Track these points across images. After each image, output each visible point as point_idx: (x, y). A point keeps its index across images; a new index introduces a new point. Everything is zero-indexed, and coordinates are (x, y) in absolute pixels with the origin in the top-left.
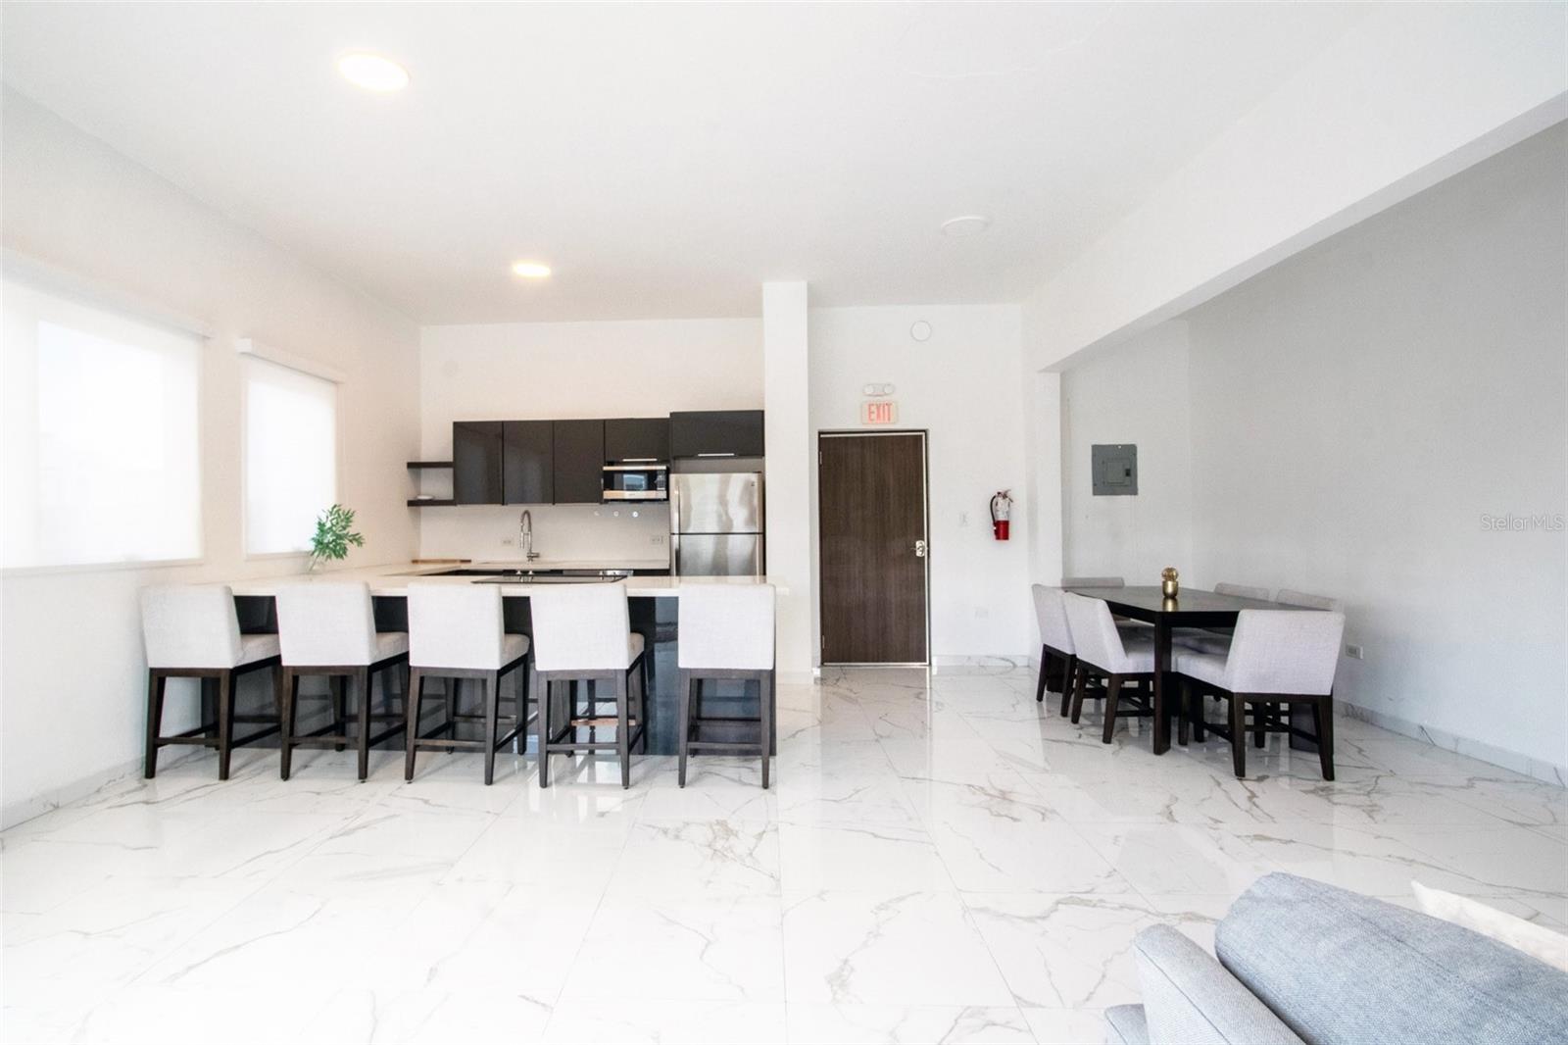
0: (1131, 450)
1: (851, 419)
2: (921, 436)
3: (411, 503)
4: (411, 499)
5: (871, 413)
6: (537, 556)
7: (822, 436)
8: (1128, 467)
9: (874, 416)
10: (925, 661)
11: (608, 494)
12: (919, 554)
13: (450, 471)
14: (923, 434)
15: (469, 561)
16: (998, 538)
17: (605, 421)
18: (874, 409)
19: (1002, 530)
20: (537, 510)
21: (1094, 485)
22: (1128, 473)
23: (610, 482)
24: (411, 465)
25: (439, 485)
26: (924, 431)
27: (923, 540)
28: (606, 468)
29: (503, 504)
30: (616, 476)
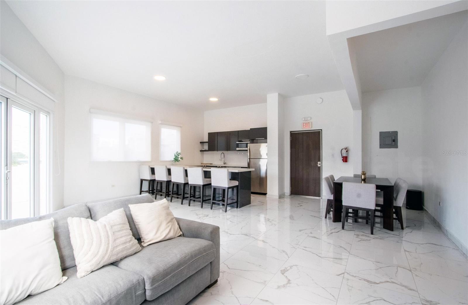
0: (395, 133)
1: (299, 127)
2: (320, 131)
3: (201, 151)
4: (201, 150)
5: (304, 125)
6: (225, 163)
7: (292, 132)
8: (394, 139)
9: (304, 126)
10: (320, 197)
11: (237, 149)
12: (319, 166)
13: (207, 144)
14: (321, 131)
15: (212, 164)
16: (343, 162)
17: (238, 131)
18: (304, 124)
19: (345, 159)
20: (225, 152)
21: (380, 145)
22: (394, 141)
23: (238, 146)
24: (201, 143)
25: (206, 147)
26: (322, 130)
27: (320, 162)
28: (237, 142)
29: (217, 151)
30: (239, 144)
